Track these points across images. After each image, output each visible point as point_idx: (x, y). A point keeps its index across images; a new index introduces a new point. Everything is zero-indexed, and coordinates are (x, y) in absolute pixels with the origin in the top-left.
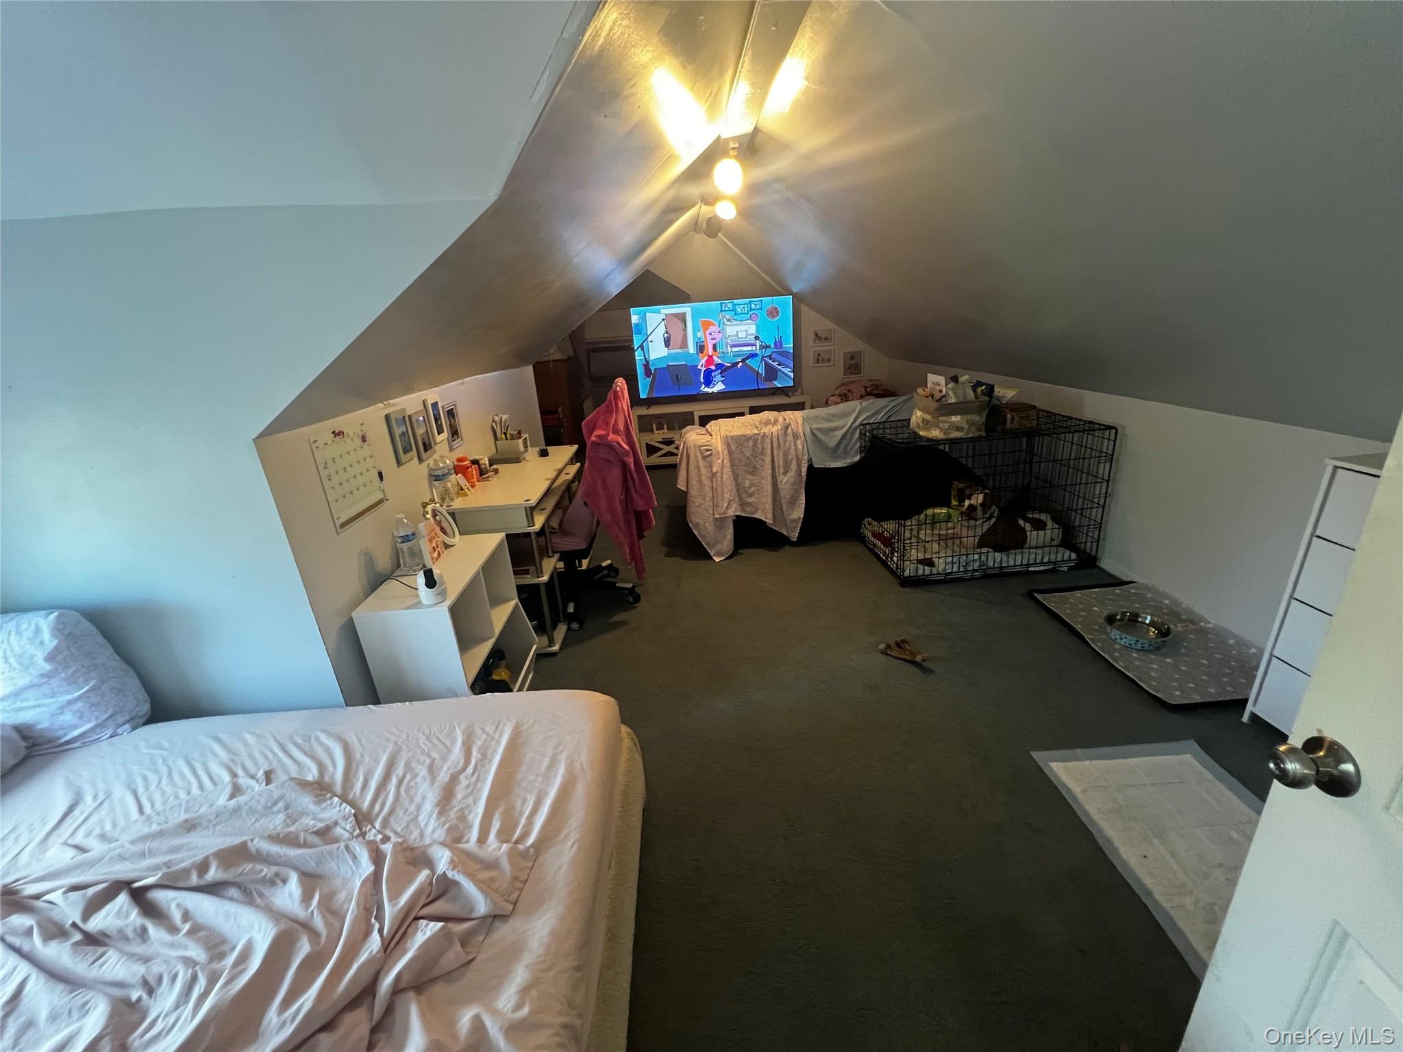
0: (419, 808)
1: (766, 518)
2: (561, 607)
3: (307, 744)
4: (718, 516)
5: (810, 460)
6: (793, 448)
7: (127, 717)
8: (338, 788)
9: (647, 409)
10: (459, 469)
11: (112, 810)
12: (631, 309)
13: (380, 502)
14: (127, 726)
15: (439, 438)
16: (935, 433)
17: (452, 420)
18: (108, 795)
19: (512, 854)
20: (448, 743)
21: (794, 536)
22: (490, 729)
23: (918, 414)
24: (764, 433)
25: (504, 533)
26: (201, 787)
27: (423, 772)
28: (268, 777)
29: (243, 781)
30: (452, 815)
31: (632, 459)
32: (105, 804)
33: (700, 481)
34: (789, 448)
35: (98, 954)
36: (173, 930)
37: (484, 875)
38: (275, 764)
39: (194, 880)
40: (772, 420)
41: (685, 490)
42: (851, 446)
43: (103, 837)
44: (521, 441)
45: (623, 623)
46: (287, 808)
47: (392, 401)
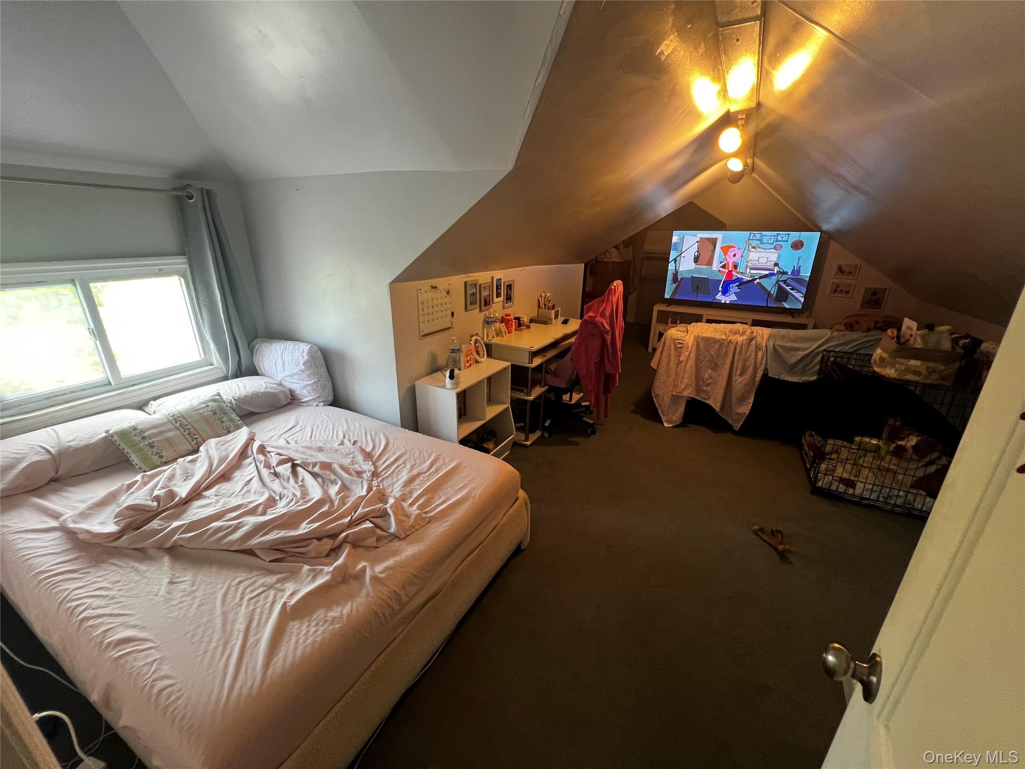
0: (398, 480)
1: (715, 406)
2: (541, 420)
3: (374, 436)
4: (675, 394)
5: (766, 369)
6: (753, 356)
7: (323, 400)
8: (374, 459)
9: (667, 306)
10: (504, 320)
11: (303, 434)
12: (674, 232)
13: (449, 328)
14: (322, 404)
15: (496, 300)
16: (890, 372)
17: (509, 291)
18: (305, 428)
19: (419, 515)
20: (426, 459)
21: (737, 426)
22: (447, 460)
23: (878, 352)
24: (731, 340)
25: (510, 363)
26: (332, 438)
27: (408, 466)
28: (355, 443)
29: (346, 441)
30: (408, 489)
31: (610, 336)
32: (303, 430)
33: (668, 364)
34: (749, 357)
35: (274, 479)
36: (296, 482)
37: (402, 518)
38: (359, 440)
39: (310, 469)
40: (741, 332)
41: (656, 369)
42: (810, 366)
43: (296, 442)
44: (553, 311)
45: (577, 444)
46: (353, 458)
47: (471, 275)
